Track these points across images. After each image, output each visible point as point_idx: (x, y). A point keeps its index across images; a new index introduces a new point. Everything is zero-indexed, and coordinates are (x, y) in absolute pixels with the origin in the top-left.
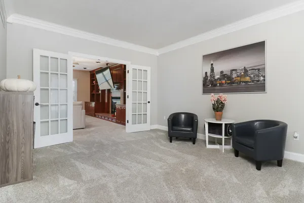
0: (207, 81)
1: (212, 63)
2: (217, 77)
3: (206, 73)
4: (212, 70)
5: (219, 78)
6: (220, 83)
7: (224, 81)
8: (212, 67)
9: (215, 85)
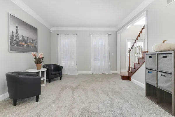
0: (14, 40)
1: (17, 26)
2: (20, 39)
3: (13, 32)
4: (17, 32)
5: (21, 40)
6: (22, 45)
7: (24, 43)
8: (17, 29)
9: (19, 45)
